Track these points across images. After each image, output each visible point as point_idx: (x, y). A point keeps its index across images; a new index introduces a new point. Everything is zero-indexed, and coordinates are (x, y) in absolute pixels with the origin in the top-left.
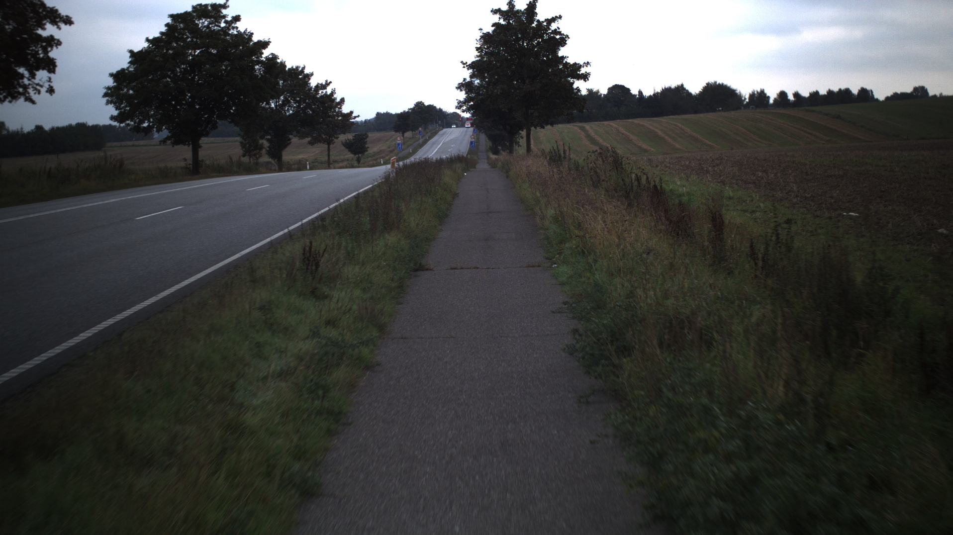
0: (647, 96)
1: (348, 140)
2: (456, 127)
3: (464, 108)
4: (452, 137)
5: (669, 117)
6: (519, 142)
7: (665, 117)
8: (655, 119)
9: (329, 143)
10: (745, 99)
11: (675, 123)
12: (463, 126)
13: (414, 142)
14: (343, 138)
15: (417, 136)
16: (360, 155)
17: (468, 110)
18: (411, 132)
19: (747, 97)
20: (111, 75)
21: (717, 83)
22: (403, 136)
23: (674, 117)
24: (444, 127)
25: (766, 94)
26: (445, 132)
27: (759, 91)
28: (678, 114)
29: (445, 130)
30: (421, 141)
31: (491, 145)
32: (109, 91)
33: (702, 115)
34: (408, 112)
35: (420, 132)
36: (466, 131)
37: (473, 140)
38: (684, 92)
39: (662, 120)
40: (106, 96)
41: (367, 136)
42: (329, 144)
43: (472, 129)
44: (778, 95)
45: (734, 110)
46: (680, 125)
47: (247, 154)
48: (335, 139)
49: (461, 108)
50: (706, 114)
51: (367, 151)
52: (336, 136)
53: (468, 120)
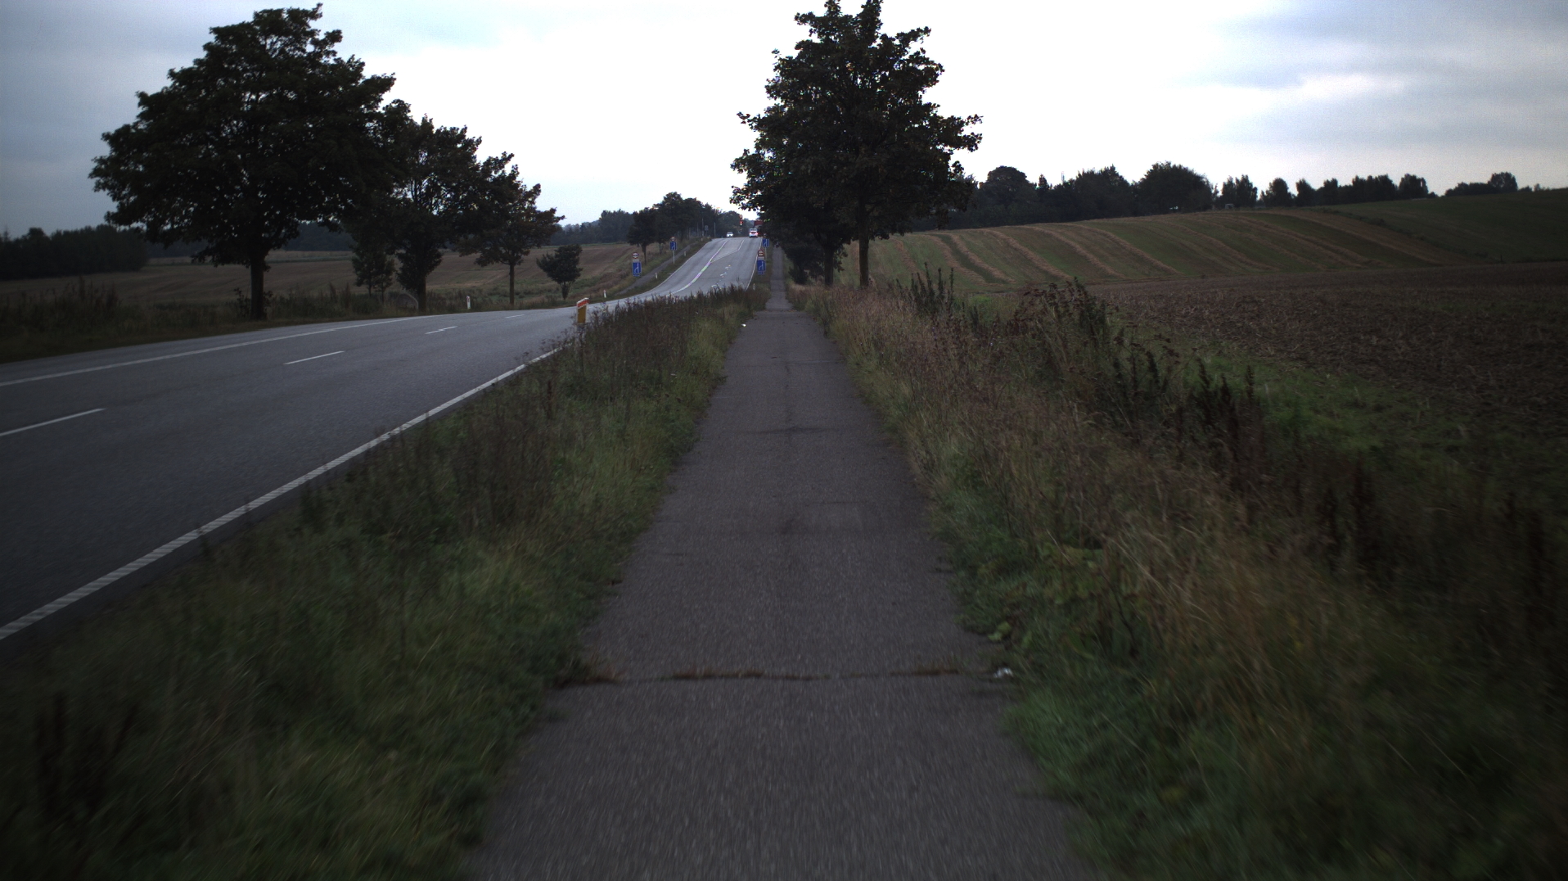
0: (1054, 186)
1: (548, 256)
2: (734, 236)
3: (746, 201)
4: (727, 252)
5: (1091, 221)
6: (840, 263)
7: (1086, 221)
8: (1069, 224)
9: (513, 261)
10: (1217, 192)
11: (1104, 231)
12: (745, 234)
13: (663, 261)
14: (538, 253)
15: (667, 251)
16: (567, 283)
17: (752, 205)
18: (658, 244)
19: (1220, 188)
20: (106, 137)
21: (1172, 165)
22: (644, 250)
23: (1101, 221)
24: (713, 237)
25: (1251, 184)
26: (716, 244)
27: (1240, 178)
28: (1107, 217)
29: (715, 241)
30: (674, 259)
31: (792, 266)
32: (103, 166)
33: (1148, 219)
34: (652, 210)
35: (672, 244)
36: (751, 243)
37: (762, 258)
38: (1116, 181)
39: (1081, 226)
40: (97, 176)
41: (579, 251)
42: (512, 265)
43: (760, 239)
44: (1271, 187)
45: (1199, 209)
46: (1113, 236)
47: (365, 281)
48: (523, 256)
49: (740, 203)
50: (1154, 217)
51: (579, 275)
52: (525, 251)
53: (753, 224)
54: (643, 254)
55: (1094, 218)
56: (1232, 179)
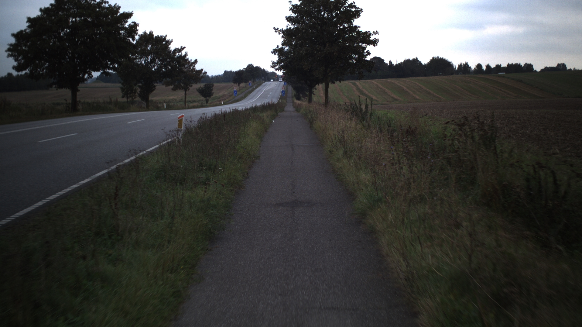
0: (395, 64)
1: (201, 87)
2: (273, 81)
3: (277, 67)
4: (270, 87)
6: (314, 92)
7: (407, 78)
9: (186, 89)
10: (456, 68)
11: (415, 82)
12: (278, 80)
13: (246, 90)
14: (196, 86)
15: (248, 86)
16: (208, 98)
17: (279, 69)
18: (244, 83)
20: (13, 35)
21: (439, 58)
22: (239, 86)
24: (266, 81)
25: (469, 65)
26: (266, 84)
27: (464, 63)
30: (250, 89)
31: (295, 93)
32: (12, 47)
33: (431, 77)
34: (242, 70)
35: (250, 84)
36: (280, 84)
37: (284, 90)
38: (418, 63)
39: (406, 80)
40: (9, 51)
41: (213, 86)
42: (186, 91)
43: (283, 82)
44: (476, 67)
46: (418, 84)
47: (125, 96)
48: (190, 87)
49: (275, 68)
50: (433, 77)
51: (213, 95)
52: (190, 85)
53: (281, 77)
54: (238, 87)
55: (410, 77)
56: (462, 63)
